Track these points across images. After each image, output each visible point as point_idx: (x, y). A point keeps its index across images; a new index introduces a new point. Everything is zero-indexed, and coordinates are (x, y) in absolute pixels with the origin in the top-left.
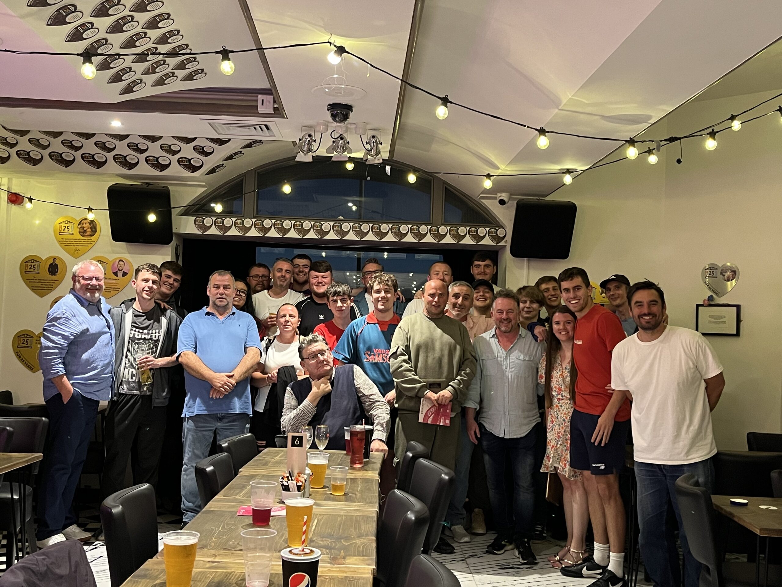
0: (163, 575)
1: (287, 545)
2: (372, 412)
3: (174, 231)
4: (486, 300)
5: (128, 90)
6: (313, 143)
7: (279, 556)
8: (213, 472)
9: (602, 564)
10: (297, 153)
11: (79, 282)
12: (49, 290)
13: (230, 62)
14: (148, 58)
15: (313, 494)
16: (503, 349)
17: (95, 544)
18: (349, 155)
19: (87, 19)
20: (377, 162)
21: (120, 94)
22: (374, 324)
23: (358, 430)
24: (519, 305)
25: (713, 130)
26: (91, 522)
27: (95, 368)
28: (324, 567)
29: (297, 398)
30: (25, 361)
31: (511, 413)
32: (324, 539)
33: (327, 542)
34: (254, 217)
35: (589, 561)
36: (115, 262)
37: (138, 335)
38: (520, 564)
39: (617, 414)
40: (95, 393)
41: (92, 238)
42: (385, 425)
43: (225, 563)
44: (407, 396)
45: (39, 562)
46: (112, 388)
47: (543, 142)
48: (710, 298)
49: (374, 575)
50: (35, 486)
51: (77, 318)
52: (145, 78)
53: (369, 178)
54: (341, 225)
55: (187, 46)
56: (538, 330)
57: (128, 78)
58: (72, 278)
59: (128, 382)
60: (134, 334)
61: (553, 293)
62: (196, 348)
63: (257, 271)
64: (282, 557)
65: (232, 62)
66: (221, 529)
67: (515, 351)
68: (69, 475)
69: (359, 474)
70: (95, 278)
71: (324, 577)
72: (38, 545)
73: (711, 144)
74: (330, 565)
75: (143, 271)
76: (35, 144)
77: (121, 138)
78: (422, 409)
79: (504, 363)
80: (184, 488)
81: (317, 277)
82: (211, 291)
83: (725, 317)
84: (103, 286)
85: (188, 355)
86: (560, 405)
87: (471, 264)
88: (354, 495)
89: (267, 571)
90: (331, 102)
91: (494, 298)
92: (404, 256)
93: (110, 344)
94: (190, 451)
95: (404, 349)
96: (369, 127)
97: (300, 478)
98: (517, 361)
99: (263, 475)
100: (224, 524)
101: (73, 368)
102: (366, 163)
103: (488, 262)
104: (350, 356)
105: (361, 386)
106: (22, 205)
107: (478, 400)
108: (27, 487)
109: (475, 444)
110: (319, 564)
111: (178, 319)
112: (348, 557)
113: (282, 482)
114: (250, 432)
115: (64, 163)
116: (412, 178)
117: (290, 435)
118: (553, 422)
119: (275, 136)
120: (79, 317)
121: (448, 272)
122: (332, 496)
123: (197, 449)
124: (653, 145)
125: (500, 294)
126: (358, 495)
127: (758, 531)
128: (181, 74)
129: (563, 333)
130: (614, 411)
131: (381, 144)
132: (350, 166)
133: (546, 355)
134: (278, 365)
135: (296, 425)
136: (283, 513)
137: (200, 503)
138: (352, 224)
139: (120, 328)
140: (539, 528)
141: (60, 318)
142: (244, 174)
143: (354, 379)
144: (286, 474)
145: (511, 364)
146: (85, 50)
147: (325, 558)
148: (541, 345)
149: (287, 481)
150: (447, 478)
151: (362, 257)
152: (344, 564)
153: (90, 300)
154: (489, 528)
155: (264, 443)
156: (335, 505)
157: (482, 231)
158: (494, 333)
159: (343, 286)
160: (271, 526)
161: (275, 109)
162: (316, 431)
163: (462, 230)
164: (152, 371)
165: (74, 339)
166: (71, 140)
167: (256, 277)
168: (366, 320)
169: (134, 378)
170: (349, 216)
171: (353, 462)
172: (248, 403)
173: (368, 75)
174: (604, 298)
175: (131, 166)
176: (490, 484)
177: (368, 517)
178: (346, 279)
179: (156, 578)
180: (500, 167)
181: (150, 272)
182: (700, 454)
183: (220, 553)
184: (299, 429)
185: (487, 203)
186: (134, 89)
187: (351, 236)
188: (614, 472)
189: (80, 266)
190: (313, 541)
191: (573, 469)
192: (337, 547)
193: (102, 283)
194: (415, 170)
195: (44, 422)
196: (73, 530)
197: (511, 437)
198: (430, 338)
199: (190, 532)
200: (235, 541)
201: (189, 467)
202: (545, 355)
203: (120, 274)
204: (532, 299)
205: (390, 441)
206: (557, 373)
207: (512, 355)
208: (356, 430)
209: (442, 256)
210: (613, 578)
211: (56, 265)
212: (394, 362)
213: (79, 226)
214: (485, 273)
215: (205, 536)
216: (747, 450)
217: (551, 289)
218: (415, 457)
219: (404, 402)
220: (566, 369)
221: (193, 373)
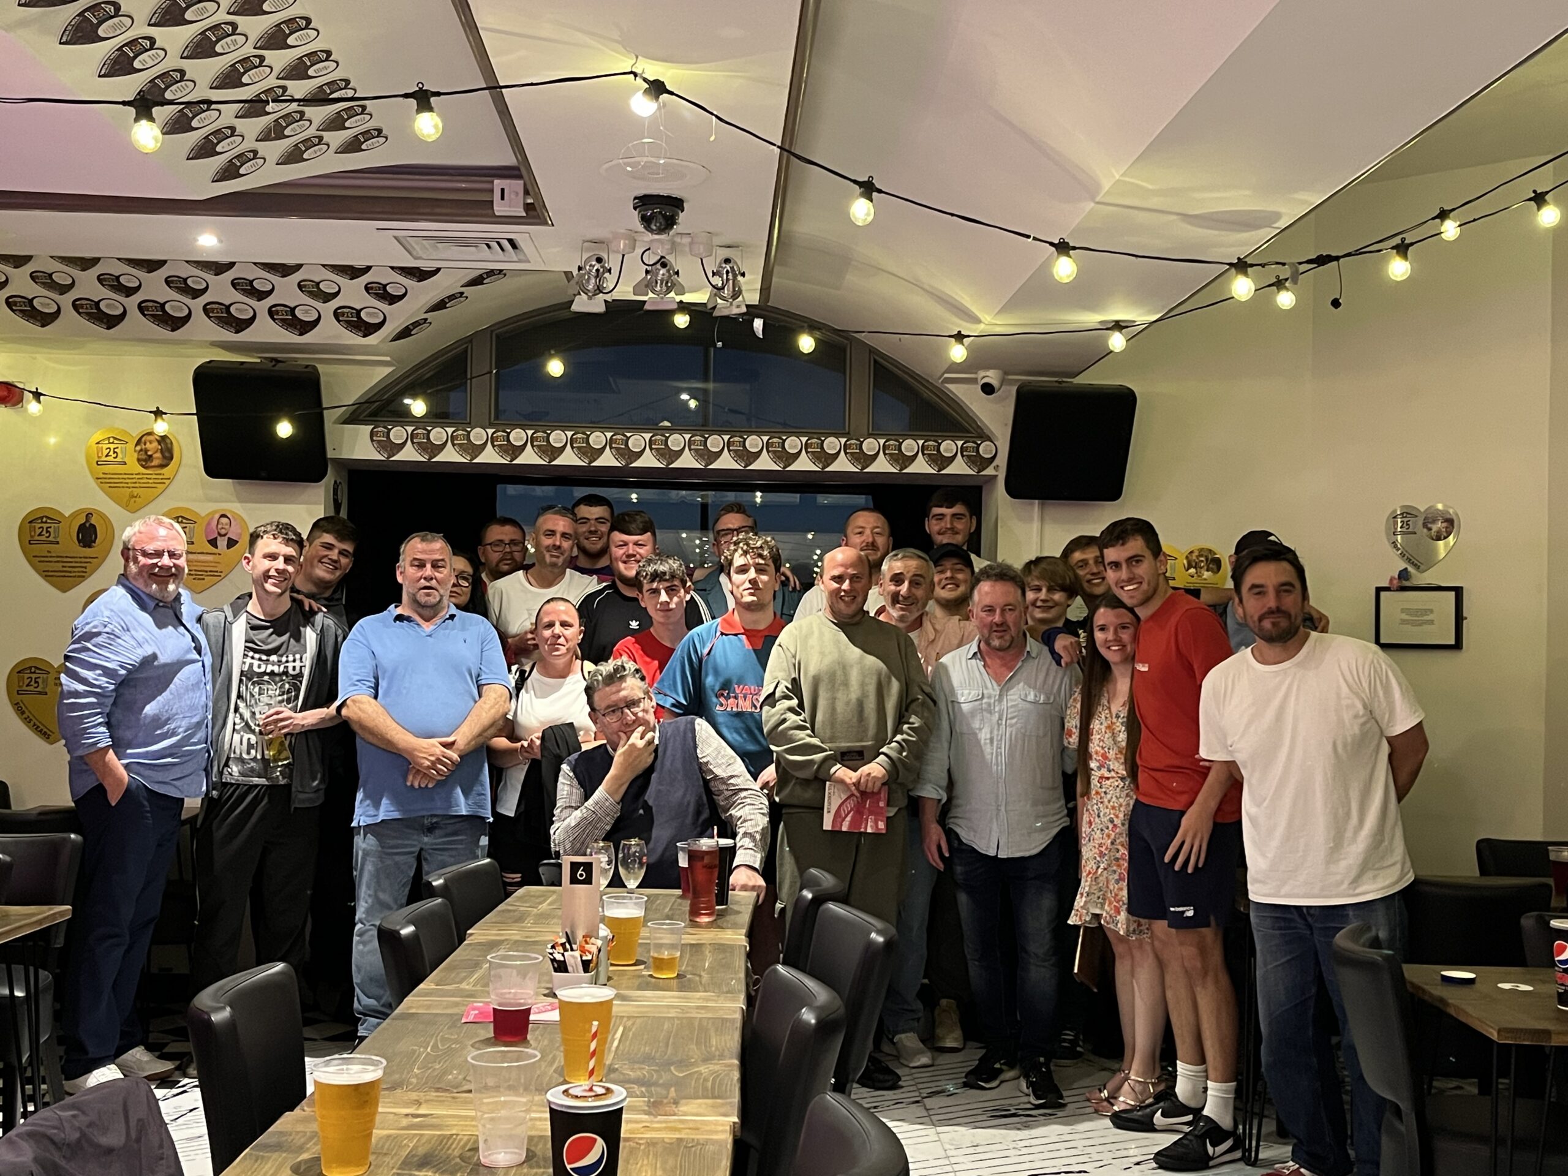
0: (314, 1144)
1: (562, 1080)
2: (733, 812)
3: (330, 454)
4: (958, 586)
5: (230, 172)
6: (607, 275)
7: (543, 1100)
8: (414, 936)
9: (1192, 1104)
10: (575, 295)
11: (136, 561)
12: (79, 577)
13: (434, 114)
14: (269, 109)
15: (615, 978)
16: (993, 682)
17: (180, 1084)
18: (678, 298)
19: (141, 29)
20: (735, 311)
21: (213, 182)
22: (736, 635)
23: (704, 848)
24: (1024, 594)
25: (1403, 240)
26: (174, 1041)
27: (174, 734)
28: (636, 1122)
29: (582, 786)
30: (34, 720)
31: (1009, 808)
32: (637, 1066)
33: (644, 1071)
34: (491, 426)
35: (1168, 1099)
36: (212, 518)
37: (259, 666)
38: (1032, 1107)
39: (1219, 809)
40: (175, 782)
41: (165, 471)
42: (758, 837)
43: (438, 1117)
44: (797, 778)
45: (65, 1124)
46: (208, 772)
47: (1065, 269)
48: (1404, 574)
49: (734, 1136)
50: (58, 971)
51: (133, 632)
52: (263, 148)
53: (720, 344)
54: (667, 438)
55: (347, 82)
56: (1062, 643)
57: (228, 149)
58: (123, 554)
59: (241, 760)
60: (251, 665)
61: (1095, 570)
62: (376, 688)
63: (497, 533)
64: (549, 1102)
65: (439, 115)
66: (431, 1050)
67: (1019, 684)
68: (125, 947)
69: (707, 936)
70: (168, 552)
71: (637, 1140)
72: (67, 1089)
73: (1398, 269)
74: (647, 1117)
75: (265, 536)
76: (43, 283)
77: (219, 268)
78: (830, 804)
79: (997, 709)
80: (359, 970)
81: (626, 544)
82: (406, 574)
83: (1431, 611)
84: (183, 569)
85: (361, 702)
86: (1104, 790)
87: (925, 513)
88: (697, 978)
89: (523, 1132)
90: (641, 192)
91: (975, 580)
92: (795, 498)
93: (203, 684)
94: (370, 896)
95: (790, 686)
96: (717, 241)
97: (587, 947)
98: (1022, 705)
99: (516, 942)
100: (436, 1040)
101: (128, 735)
102: (714, 315)
103: (958, 509)
104: (686, 701)
105: (711, 761)
106: (20, 405)
107: (945, 783)
108: (41, 971)
109: (939, 871)
110: (624, 1116)
111: (340, 632)
112: (683, 1101)
113: (551, 954)
114: (489, 856)
115: (105, 320)
116: (806, 343)
117: (566, 861)
118: (1090, 823)
119: (529, 262)
120: (137, 631)
121: (883, 529)
122: (653, 980)
123: (384, 891)
124: (1285, 272)
125: (986, 574)
126: (705, 977)
127: (1495, 1034)
128: (336, 138)
129: (1114, 648)
130: (1213, 805)
131: (743, 275)
132: (681, 321)
133: (1081, 689)
134: (542, 723)
135: (580, 842)
136: (555, 1016)
137: (390, 1000)
138: (687, 437)
139: (221, 653)
140: (1069, 1035)
141: (99, 634)
142: (469, 339)
143: (695, 747)
144: (560, 938)
145: (1009, 711)
146: (139, 93)
147: (638, 1104)
148: (1068, 673)
149: (562, 951)
150: (881, 939)
151: (710, 501)
152: (674, 1115)
153: (158, 596)
154: (969, 1036)
155: (517, 877)
156: (659, 997)
157: (948, 447)
158: (976, 650)
159: (671, 562)
160: (531, 1042)
161: (528, 207)
162: (620, 852)
163: (909, 446)
164: (289, 737)
165: (127, 675)
166: (117, 274)
167: (498, 545)
168: (719, 628)
169: (253, 752)
170: (683, 421)
171: (695, 912)
172: (483, 794)
173: (712, 139)
174: (1193, 577)
175: (241, 325)
176: (970, 950)
177: (724, 1021)
178: (680, 546)
179: (301, 1149)
180: (983, 319)
181: (280, 540)
182: (1381, 883)
183: (428, 1097)
184: (587, 847)
185: (957, 390)
186: (242, 171)
187: (687, 461)
188: (1213, 923)
189: (136, 529)
190: (615, 1070)
191: (1135, 918)
192: (661, 1081)
193: (182, 562)
194: (812, 326)
195: (73, 841)
196: (138, 1056)
197: (1011, 856)
198: (839, 663)
199: (367, 1056)
200: (459, 1074)
201: (367, 927)
202: (1078, 690)
203: (222, 543)
204: (1052, 584)
205: (768, 870)
206: (1101, 724)
207: (1011, 692)
208: (700, 849)
209: (870, 497)
210: (1215, 1133)
211: (94, 527)
212: (770, 713)
213: (138, 448)
214: (954, 531)
215: (396, 1064)
216: (1477, 874)
217: (1091, 562)
218: (819, 900)
219: (792, 790)
220: (1118, 717)
221: (371, 739)
